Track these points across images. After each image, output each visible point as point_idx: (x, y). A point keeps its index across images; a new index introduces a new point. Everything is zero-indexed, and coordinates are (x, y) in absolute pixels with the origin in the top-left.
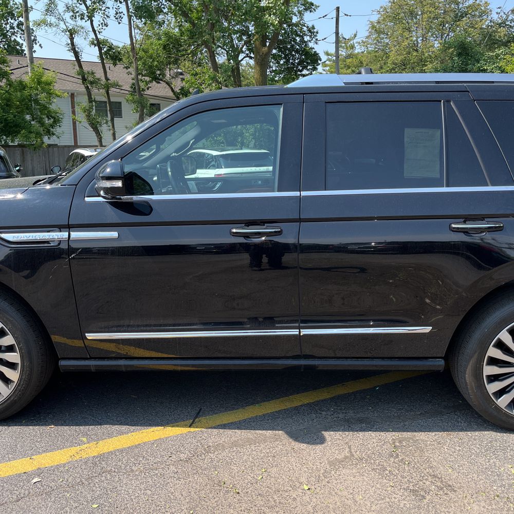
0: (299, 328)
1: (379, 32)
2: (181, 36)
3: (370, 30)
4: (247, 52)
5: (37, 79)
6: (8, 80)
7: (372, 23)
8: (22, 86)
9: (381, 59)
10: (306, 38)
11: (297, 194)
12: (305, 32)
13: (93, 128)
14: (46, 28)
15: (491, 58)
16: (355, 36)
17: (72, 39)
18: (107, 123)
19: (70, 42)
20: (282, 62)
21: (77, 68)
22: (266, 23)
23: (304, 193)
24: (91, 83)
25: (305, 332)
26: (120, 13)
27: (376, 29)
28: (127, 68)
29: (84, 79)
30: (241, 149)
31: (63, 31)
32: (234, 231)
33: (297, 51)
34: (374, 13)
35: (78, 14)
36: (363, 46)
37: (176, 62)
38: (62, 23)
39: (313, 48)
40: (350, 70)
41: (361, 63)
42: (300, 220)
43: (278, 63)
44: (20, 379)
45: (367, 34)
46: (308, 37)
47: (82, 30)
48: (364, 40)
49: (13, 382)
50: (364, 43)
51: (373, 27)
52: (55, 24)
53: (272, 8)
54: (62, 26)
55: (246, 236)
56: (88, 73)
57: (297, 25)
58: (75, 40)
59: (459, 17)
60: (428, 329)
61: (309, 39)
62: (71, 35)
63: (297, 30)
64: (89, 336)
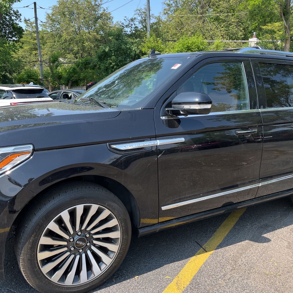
1: (53, 21)
7: (48, 15)
9: (56, 37)
10: (13, 18)
12: (12, 14)
27: (51, 19)
32: (238, 132)
34: (50, 9)
39: (18, 24)
46: (15, 17)
51: (49, 17)
59: (96, 19)
61: (15, 19)
64: (164, 208)
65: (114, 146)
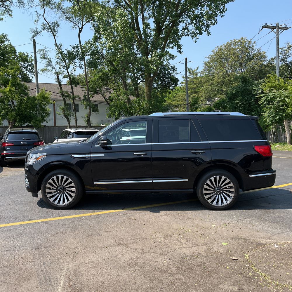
0: (152, 180)
1: (210, 67)
2: (109, 72)
3: (205, 66)
4: (142, 79)
5: (43, 96)
6: (28, 96)
7: (205, 63)
8: (34, 98)
9: (210, 80)
11: (151, 144)
12: (170, 69)
13: (66, 117)
14: (47, 72)
15: (257, 84)
16: (198, 68)
17: (58, 77)
18: (73, 115)
19: (57, 78)
20: (159, 83)
21: (60, 89)
22: (150, 69)
23: (153, 144)
24: (66, 96)
25: (154, 181)
26: (81, 65)
27: (208, 66)
28: (82, 88)
29: (63, 95)
30: (138, 128)
31: (54, 73)
32: (134, 153)
33: (167, 78)
35: (62, 66)
36: (202, 74)
37: (106, 84)
38: (54, 70)
39: (175, 76)
40: (196, 85)
41: (201, 82)
42: (152, 151)
43: (157, 83)
44: (75, 196)
45: (203, 68)
47: (63, 73)
48: (202, 71)
49: (73, 197)
50: (202, 72)
52: (50, 70)
53: (153, 61)
54: (54, 71)
55: (138, 155)
56: (65, 92)
57: (166, 65)
58: (59, 77)
60: (187, 180)
61: (172, 72)
62: (58, 75)
63: (166, 68)
64: (95, 183)
65: (73, 156)
